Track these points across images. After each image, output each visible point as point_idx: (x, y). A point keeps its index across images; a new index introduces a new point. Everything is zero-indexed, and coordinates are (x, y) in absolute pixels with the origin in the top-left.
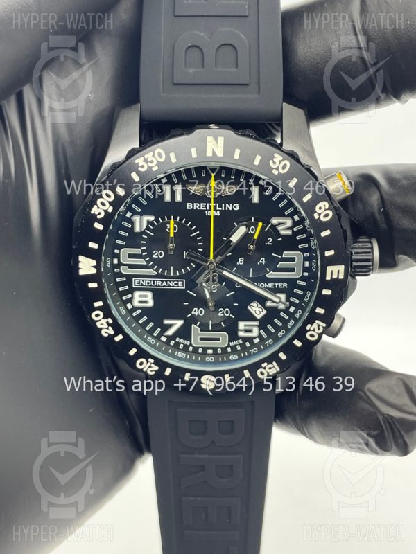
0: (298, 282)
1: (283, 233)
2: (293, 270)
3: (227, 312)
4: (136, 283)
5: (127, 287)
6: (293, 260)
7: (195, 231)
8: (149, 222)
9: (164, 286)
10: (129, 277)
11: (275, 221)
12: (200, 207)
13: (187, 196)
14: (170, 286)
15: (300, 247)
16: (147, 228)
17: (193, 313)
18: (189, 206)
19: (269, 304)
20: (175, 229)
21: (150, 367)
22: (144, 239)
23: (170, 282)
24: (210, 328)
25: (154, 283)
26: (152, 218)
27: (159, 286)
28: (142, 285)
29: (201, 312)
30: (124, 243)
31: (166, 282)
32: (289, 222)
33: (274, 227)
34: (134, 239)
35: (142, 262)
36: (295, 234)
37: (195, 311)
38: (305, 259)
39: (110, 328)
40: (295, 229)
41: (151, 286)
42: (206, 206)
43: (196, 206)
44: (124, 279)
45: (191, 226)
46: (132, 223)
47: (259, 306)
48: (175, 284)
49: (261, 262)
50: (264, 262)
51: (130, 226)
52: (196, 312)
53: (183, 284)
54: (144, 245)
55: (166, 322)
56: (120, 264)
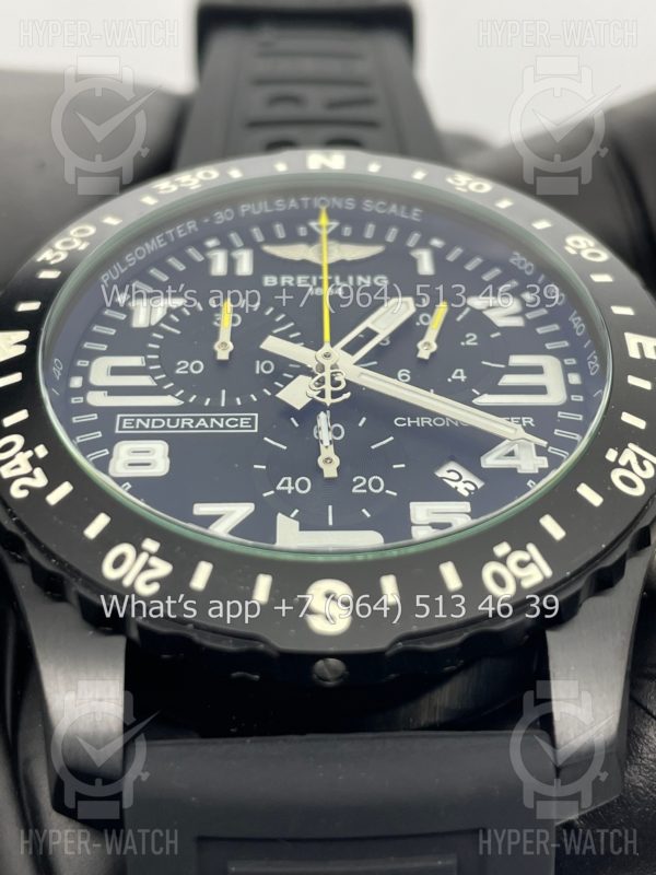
0: (560, 414)
1: (501, 322)
2: (541, 390)
3: (376, 484)
4: (123, 424)
5: (99, 434)
6: (538, 370)
7: (283, 323)
8: (170, 311)
9: (202, 428)
10: (108, 414)
11: (477, 302)
12: (295, 282)
13: (264, 263)
14: (216, 427)
15: (549, 346)
16: (165, 319)
17: (279, 487)
18: (269, 281)
19: (490, 461)
20: (234, 320)
21: (147, 567)
22: (155, 341)
23: (218, 419)
24: (331, 523)
25: (173, 423)
26: (177, 302)
27: (187, 427)
28: (142, 427)
29: (303, 485)
30: (104, 347)
31: (208, 420)
32: (513, 305)
33: (477, 314)
34: (129, 340)
35: (145, 381)
36: (532, 324)
37: (285, 484)
38: (567, 370)
39: (38, 472)
40: (529, 316)
41: (165, 428)
42: (309, 281)
43: (287, 280)
44: (95, 417)
45: (275, 314)
46: (127, 310)
47: (467, 476)
48: (232, 423)
49: (454, 377)
50: (463, 378)
51: (123, 317)
52: (287, 485)
53: (252, 423)
54: (153, 351)
55: (201, 509)
56: (88, 387)
